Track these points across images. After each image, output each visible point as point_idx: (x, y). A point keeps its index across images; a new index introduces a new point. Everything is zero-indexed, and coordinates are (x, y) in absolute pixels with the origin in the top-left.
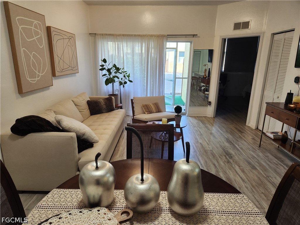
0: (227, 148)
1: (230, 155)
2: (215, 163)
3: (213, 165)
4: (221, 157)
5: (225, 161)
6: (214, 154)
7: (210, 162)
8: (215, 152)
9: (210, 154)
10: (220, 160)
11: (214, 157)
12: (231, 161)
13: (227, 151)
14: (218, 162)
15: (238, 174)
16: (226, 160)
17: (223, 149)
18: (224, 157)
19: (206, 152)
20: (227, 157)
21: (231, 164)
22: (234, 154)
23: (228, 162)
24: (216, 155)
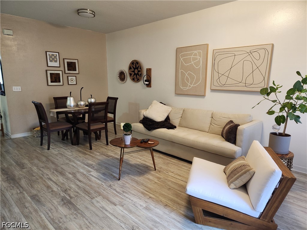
0: (71, 216)
1: (65, 204)
2: (80, 183)
3: (81, 180)
4: (76, 194)
5: (70, 190)
6: (87, 194)
7: (86, 182)
8: (87, 197)
9: (91, 192)
10: (77, 189)
11: (84, 190)
12: (62, 194)
13: (70, 209)
14: (78, 185)
15: (54, 182)
16: (69, 192)
17: (76, 209)
18: (72, 195)
19: (98, 192)
20: (68, 198)
21: (62, 190)
22: (59, 206)
23: (65, 191)
24: (83, 195)
